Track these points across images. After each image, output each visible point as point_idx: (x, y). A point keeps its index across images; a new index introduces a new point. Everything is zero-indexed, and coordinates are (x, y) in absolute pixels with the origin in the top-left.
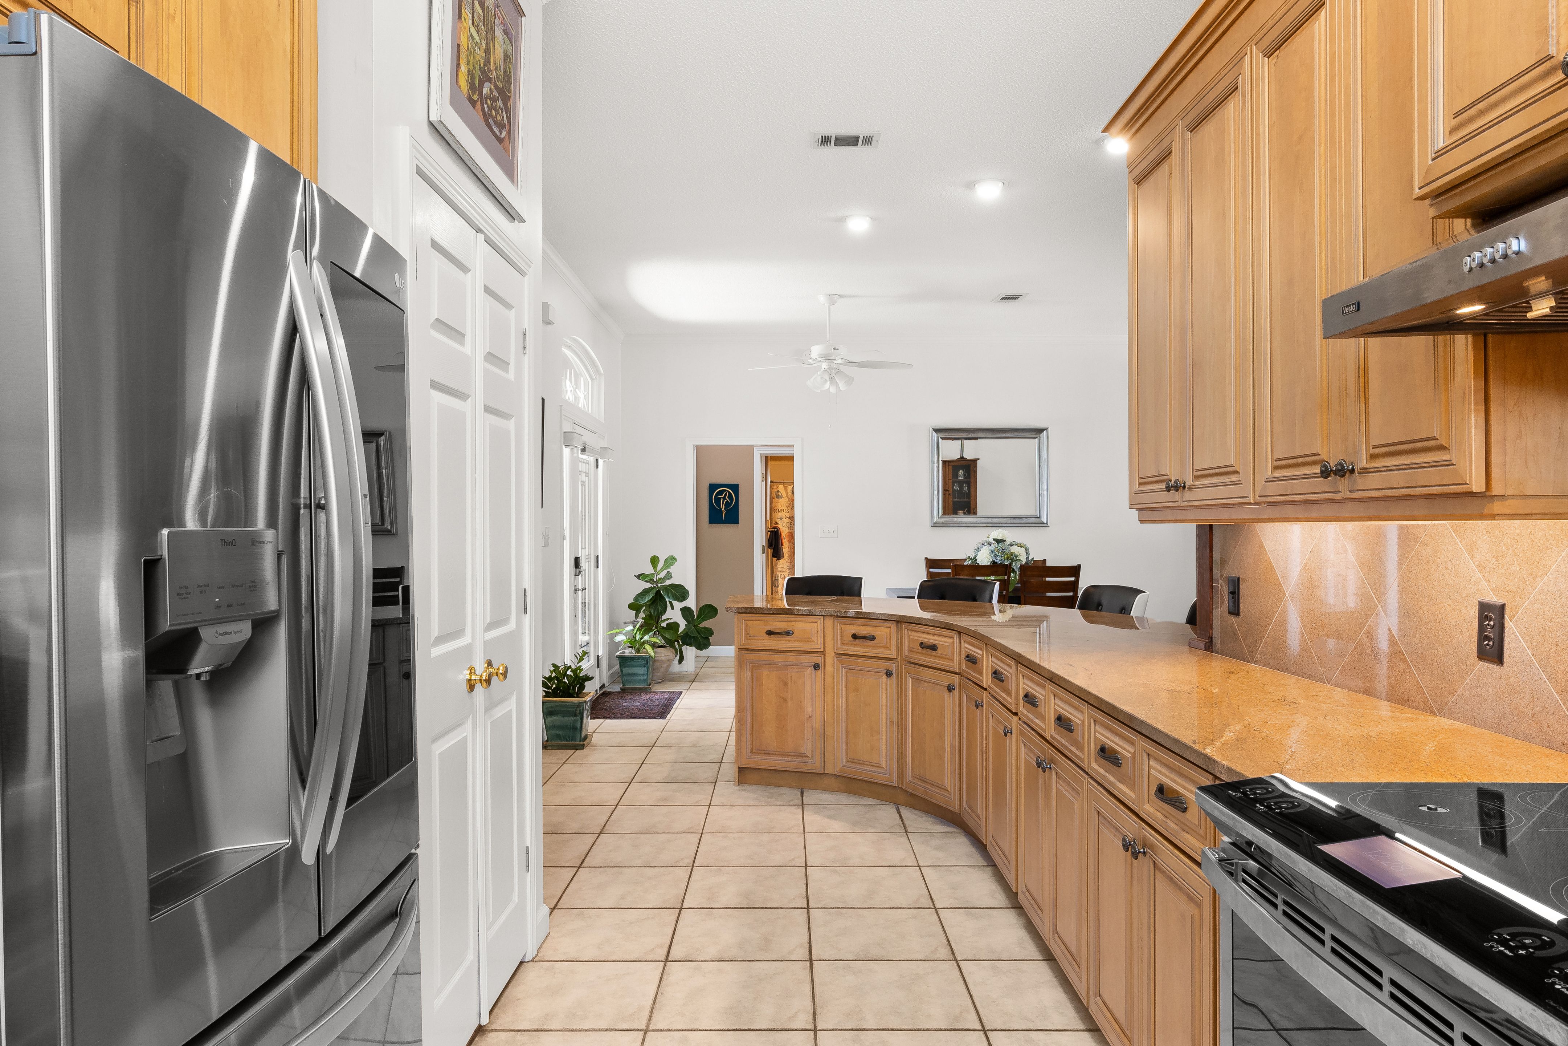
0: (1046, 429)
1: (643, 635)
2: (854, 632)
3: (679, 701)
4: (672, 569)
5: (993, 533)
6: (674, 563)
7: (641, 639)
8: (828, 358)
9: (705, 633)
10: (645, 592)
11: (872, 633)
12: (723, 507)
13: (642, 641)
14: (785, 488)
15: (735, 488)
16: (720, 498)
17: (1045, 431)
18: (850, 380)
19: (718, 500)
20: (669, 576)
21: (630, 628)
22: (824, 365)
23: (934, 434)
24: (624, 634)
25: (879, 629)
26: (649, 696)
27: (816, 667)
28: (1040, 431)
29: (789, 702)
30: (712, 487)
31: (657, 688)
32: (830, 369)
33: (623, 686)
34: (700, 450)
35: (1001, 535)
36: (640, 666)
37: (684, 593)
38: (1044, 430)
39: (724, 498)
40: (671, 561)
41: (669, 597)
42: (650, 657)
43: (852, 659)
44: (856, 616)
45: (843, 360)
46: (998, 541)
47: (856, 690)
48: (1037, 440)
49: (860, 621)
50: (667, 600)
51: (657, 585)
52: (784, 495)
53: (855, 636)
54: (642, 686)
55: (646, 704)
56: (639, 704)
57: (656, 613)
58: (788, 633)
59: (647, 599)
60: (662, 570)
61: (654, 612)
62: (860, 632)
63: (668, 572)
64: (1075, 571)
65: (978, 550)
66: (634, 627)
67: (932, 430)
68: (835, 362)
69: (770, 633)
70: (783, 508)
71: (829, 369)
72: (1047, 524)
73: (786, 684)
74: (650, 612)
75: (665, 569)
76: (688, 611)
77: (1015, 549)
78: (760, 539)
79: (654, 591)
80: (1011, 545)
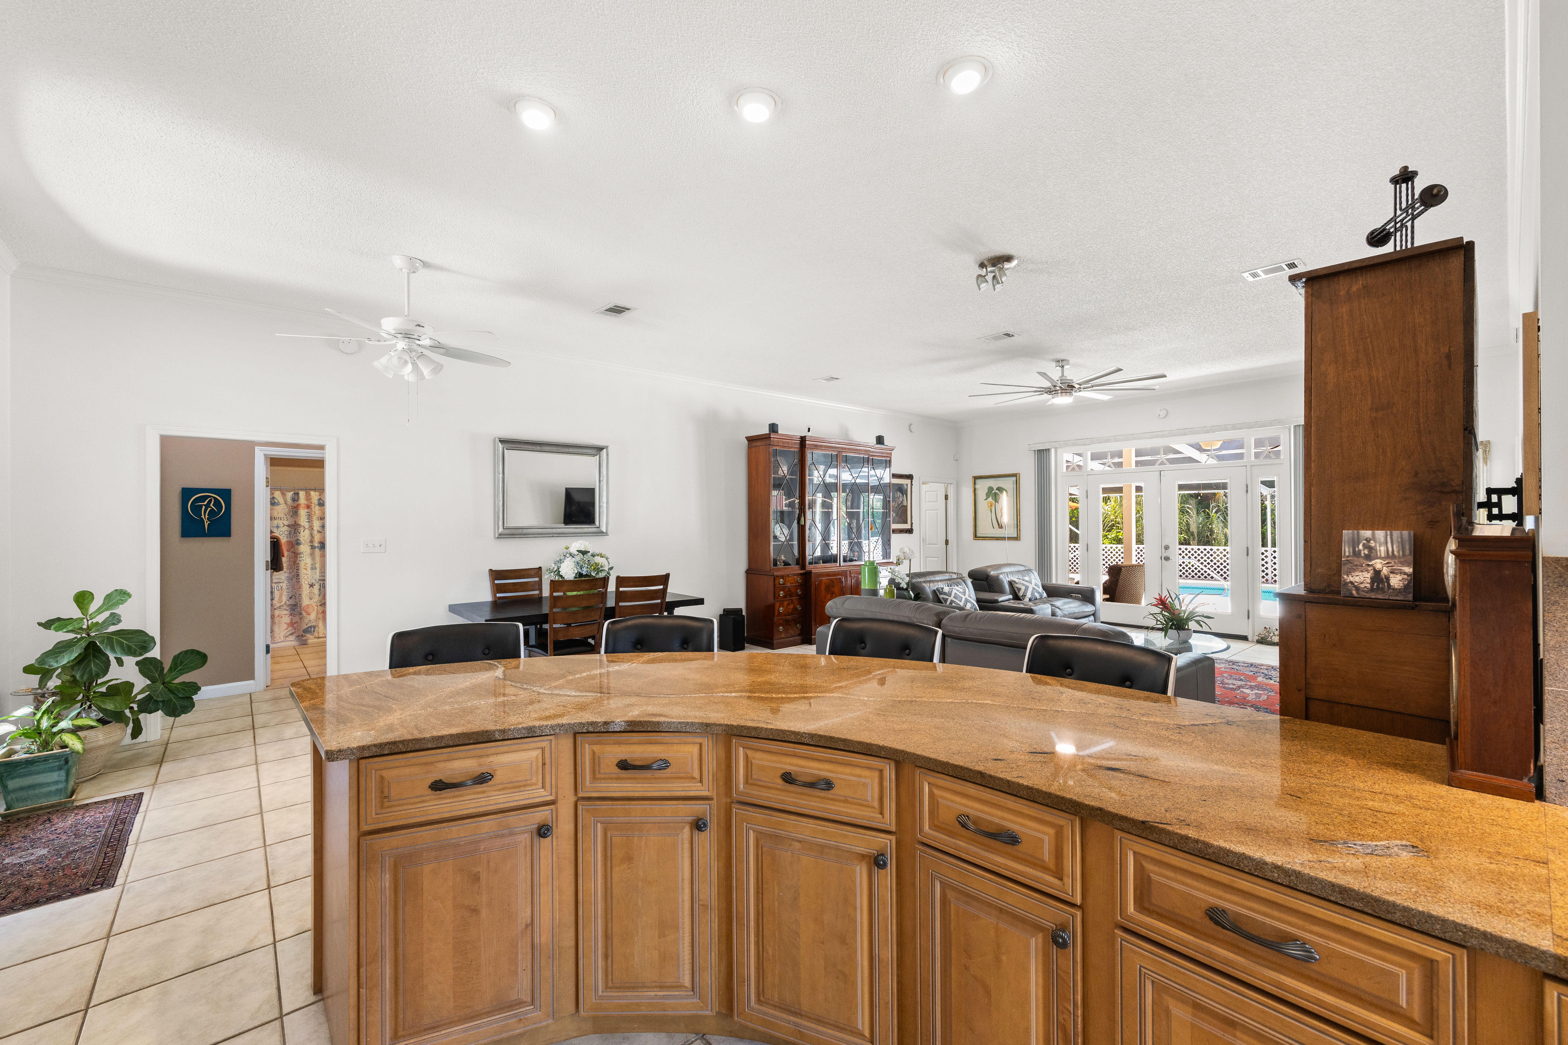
0: (607, 447)
1: (58, 718)
2: (623, 757)
3: (139, 819)
4: (120, 610)
5: (573, 545)
6: (126, 601)
7: (53, 726)
8: (407, 335)
9: (184, 690)
10: (60, 648)
11: (663, 756)
12: (205, 517)
13: (55, 730)
14: (283, 494)
15: (226, 494)
16: (201, 506)
17: (605, 450)
18: (438, 368)
19: (196, 509)
20: (115, 619)
21: (27, 710)
22: (401, 344)
23: (500, 444)
24: (14, 723)
25: (675, 747)
26: (71, 820)
27: (543, 831)
28: (600, 449)
29: (484, 912)
30: (187, 493)
31: (87, 795)
32: (411, 350)
33: (8, 809)
34: (167, 444)
35: (583, 546)
36: (51, 770)
37: (145, 642)
38: (603, 449)
39: (207, 506)
40: (119, 596)
41: (113, 650)
42: (73, 752)
43: (619, 805)
44: (629, 729)
45: (432, 341)
46: (584, 553)
47: (629, 859)
48: (598, 456)
49: (636, 737)
50: (112, 657)
51: (88, 635)
52: (281, 500)
53: (624, 765)
54: (54, 800)
55: (62, 847)
56: (44, 851)
57: (85, 677)
58: (482, 779)
59: (66, 659)
60: (99, 611)
61: (82, 676)
62: (635, 756)
63: (112, 614)
64: (664, 579)
65: (560, 561)
66: (37, 708)
67: (497, 440)
68: (418, 342)
69: (438, 786)
70: (280, 516)
71: (409, 349)
72: (607, 533)
73: (476, 878)
74: (73, 676)
75: (106, 610)
76: (151, 664)
77: (597, 559)
78: (262, 553)
79: (83, 644)
80: (593, 556)
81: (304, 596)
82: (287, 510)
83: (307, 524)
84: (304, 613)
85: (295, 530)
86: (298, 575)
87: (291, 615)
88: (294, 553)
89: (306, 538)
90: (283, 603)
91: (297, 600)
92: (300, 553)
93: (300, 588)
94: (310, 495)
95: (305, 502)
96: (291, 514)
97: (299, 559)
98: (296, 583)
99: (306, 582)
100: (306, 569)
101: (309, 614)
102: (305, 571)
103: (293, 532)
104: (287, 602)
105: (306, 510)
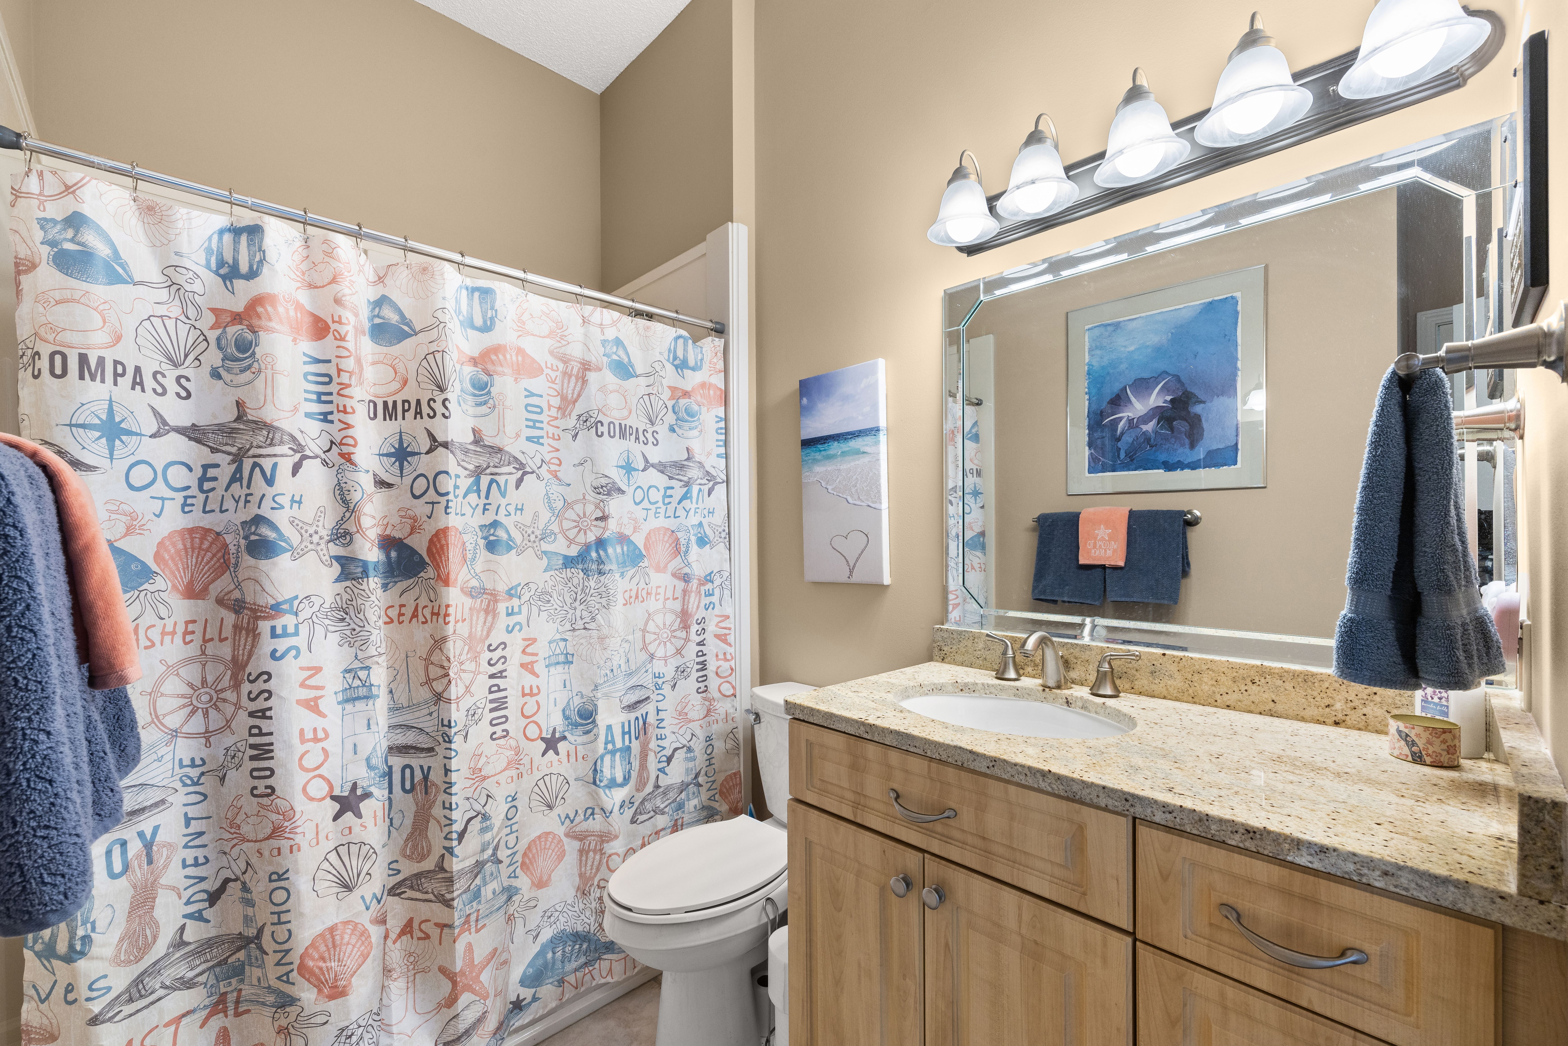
81: (301, 883)
82: (184, 335)
83: (314, 427)
84: (307, 995)
85: (238, 458)
86: (263, 752)
87: (219, 1006)
88: (238, 607)
89: (307, 513)
90: (160, 948)
91: (263, 914)
92: (276, 609)
93: (276, 832)
94: (330, 253)
95: (304, 297)
96: (213, 357)
97: (267, 644)
98: (250, 804)
99: (318, 788)
100: (312, 706)
101: (338, 992)
102: (305, 720)
103: (225, 471)
104: (194, 933)
105: (308, 347)
